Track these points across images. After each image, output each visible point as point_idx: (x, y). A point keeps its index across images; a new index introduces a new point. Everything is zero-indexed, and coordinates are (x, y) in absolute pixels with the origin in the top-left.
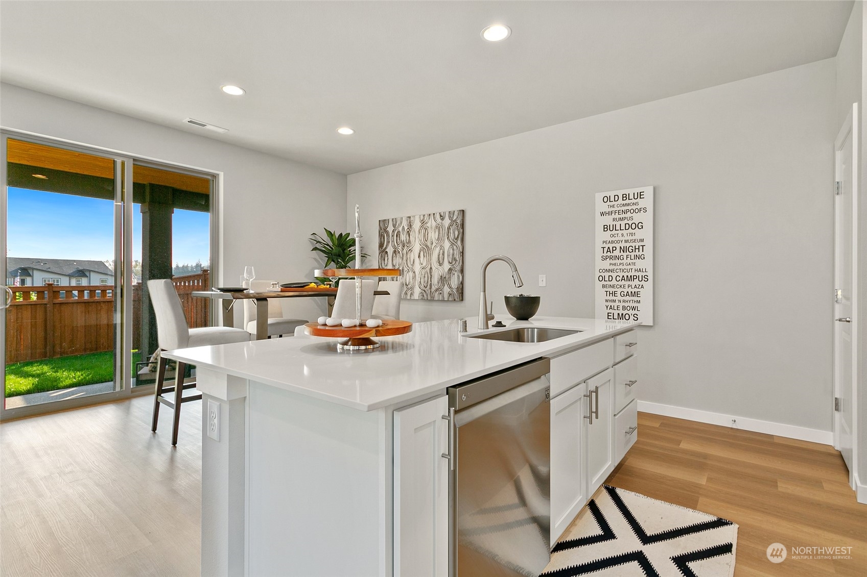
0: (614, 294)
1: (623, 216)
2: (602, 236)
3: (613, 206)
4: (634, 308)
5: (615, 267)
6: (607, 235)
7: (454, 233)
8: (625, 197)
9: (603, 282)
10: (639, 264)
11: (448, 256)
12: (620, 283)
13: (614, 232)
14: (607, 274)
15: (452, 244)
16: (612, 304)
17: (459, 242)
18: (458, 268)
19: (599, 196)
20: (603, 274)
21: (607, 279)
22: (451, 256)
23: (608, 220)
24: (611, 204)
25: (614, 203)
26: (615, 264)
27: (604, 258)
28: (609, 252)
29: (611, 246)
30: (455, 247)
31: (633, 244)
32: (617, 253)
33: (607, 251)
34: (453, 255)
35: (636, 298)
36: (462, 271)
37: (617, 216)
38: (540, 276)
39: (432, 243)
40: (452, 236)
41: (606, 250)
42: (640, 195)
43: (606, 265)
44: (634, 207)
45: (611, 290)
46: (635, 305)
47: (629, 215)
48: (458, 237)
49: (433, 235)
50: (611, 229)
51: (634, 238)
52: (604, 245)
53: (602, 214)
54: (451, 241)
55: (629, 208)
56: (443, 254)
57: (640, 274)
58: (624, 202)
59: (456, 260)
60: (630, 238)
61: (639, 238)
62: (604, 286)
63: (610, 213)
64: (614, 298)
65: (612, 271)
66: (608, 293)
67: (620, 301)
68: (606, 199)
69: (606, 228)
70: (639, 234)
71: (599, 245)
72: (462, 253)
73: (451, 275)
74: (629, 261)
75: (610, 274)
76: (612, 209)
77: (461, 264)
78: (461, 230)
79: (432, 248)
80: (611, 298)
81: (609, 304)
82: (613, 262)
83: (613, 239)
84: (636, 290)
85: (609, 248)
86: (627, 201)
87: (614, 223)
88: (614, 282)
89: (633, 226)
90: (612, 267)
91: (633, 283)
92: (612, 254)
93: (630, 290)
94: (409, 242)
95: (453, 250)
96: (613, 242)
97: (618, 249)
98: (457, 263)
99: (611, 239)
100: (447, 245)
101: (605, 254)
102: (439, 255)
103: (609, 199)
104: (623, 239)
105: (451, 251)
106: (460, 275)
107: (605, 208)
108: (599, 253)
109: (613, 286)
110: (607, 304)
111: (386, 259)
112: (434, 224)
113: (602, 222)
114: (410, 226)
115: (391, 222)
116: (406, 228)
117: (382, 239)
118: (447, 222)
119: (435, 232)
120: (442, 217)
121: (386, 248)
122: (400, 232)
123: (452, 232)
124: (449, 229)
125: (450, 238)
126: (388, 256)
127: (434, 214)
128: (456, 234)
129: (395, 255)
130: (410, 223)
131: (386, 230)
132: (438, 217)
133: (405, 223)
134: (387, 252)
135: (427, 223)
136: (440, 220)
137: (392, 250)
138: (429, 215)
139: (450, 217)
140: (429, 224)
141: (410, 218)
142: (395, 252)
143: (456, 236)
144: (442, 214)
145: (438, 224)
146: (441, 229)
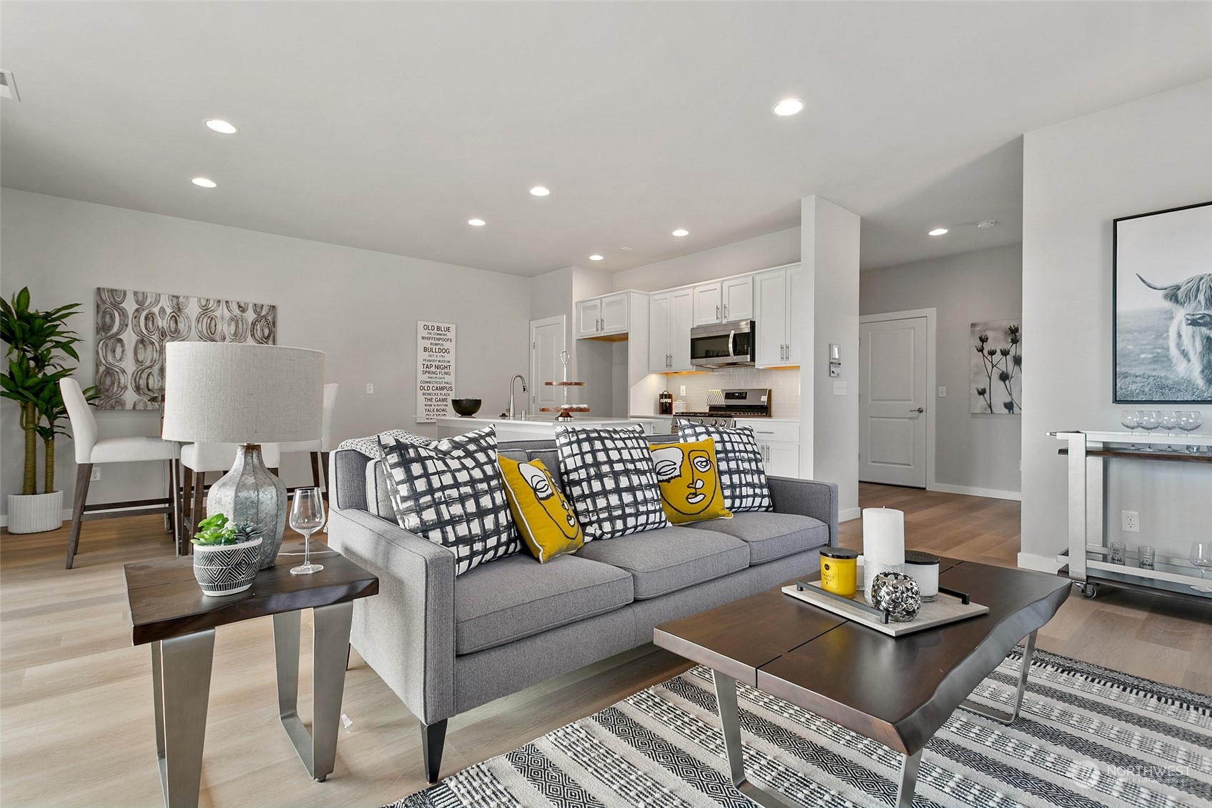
0: (431, 400)
1: (437, 342)
2: (422, 356)
3: (431, 334)
4: (443, 410)
5: (432, 380)
6: (426, 355)
7: (263, 331)
8: (438, 328)
9: (423, 391)
10: (447, 378)
12: (435, 392)
13: (431, 353)
14: (426, 385)
16: (430, 408)
19: (421, 325)
20: (423, 385)
21: (426, 388)
23: (427, 344)
24: (430, 331)
25: (431, 331)
26: (431, 378)
27: (425, 373)
28: (427, 368)
29: (429, 363)
31: (444, 364)
32: (433, 369)
35: (445, 403)
37: (433, 342)
38: (368, 384)
39: (224, 338)
40: (259, 334)
41: (425, 366)
42: (448, 329)
43: (426, 377)
44: (444, 337)
45: (429, 397)
46: (445, 408)
47: (441, 342)
48: (269, 336)
49: (225, 328)
50: (429, 351)
51: (444, 359)
52: (424, 362)
53: (423, 338)
54: (259, 339)
55: (441, 337)
57: (448, 386)
58: (438, 332)
60: (441, 359)
61: (447, 360)
62: (424, 394)
63: (428, 338)
64: (431, 403)
65: (430, 382)
67: (435, 405)
68: (425, 327)
69: (425, 350)
70: (447, 357)
71: (420, 362)
74: (441, 376)
75: (428, 385)
76: (429, 336)
78: (274, 330)
80: (429, 403)
81: (427, 408)
82: (430, 376)
83: (431, 358)
84: (445, 397)
85: (427, 364)
86: (440, 332)
87: (432, 346)
88: (431, 391)
89: (444, 351)
90: (429, 380)
91: (443, 392)
92: (429, 370)
93: (441, 397)
94: (176, 331)
96: (430, 361)
97: (434, 366)
99: (429, 358)
101: (425, 370)
103: (427, 327)
104: (437, 359)
107: (425, 334)
108: (420, 368)
109: (430, 394)
110: (426, 407)
111: (119, 350)
112: (227, 314)
113: (423, 344)
114: (178, 309)
115: (130, 296)
116: (169, 311)
117: (108, 319)
118: (250, 316)
119: (229, 325)
120: (242, 309)
121: (118, 333)
122: (153, 314)
123: (259, 329)
124: (254, 324)
125: (256, 336)
126: (123, 346)
127: (227, 302)
128: (267, 332)
129: (141, 346)
130: (178, 304)
131: (116, 306)
132: (234, 307)
133: (166, 303)
134: (120, 341)
135: (213, 311)
136: (238, 311)
137: (135, 338)
138: (219, 301)
139: (255, 311)
140: (218, 313)
141: (178, 298)
142: (142, 341)
143: (266, 335)
144: (242, 305)
145: (236, 316)
146: (240, 323)
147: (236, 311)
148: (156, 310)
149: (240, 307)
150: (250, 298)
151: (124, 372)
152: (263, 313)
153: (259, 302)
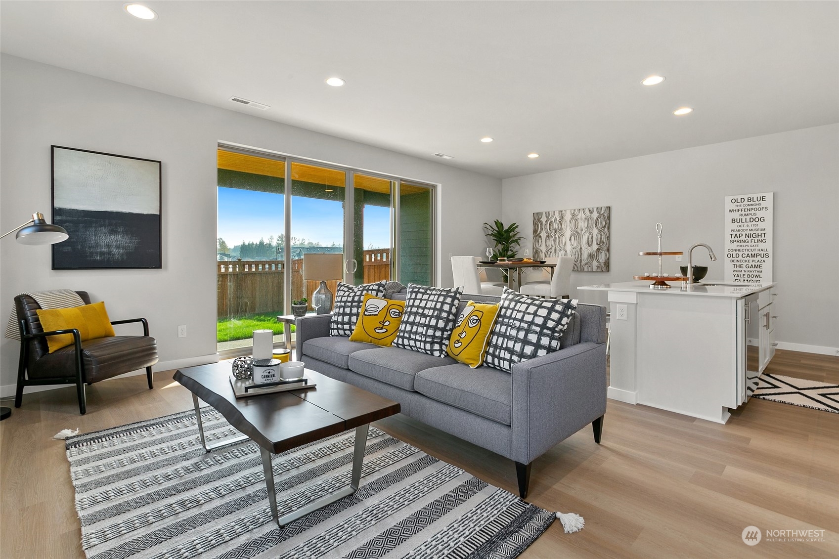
0: (741, 266)
1: (749, 212)
2: (729, 227)
3: (740, 206)
4: (757, 276)
5: (742, 248)
6: (735, 226)
7: (602, 223)
8: (749, 199)
9: (731, 258)
10: (761, 246)
11: (597, 239)
12: (746, 259)
13: (740, 224)
14: (734, 253)
15: (600, 231)
16: (739, 273)
17: (606, 230)
18: (605, 248)
19: (728, 199)
20: (731, 253)
21: (734, 256)
22: (599, 240)
23: (736, 215)
24: (737, 204)
25: (740, 203)
26: (741, 246)
27: (733, 242)
28: (736, 238)
29: (738, 233)
30: (602, 233)
31: (757, 232)
32: (743, 238)
33: (735, 237)
34: (601, 238)
35: (758, 269)
36: (608, 250)
37: (743, 212)
39: (582, 230)
40: (599, 225)
41: (733, 236)
42: (763, 198)
43: (734, 246)
44: (757, 207)
45: (738, 264)
46: (758, 274)
47: (753, 212)
48: (605, 226)
49: (583, 225)
50: (738, 222)
51: (757, 228)
52: (732, 233)
53: (731, 211)
54: (600, 229)
55: (754, 207)
56: (592, 238)
57: (762, 253)
58: (749, 203)
59: (604, 242)
60: (754, 228)
61: (762, 228)
62: (731, 261)
63: (737, 211)
64: (740, 269)
65: (739, 250)
66: (735, 266)
67: (745, 271)
68: (733, 201)
69: (733, 221)
70: (761, 225)
71: (727, 232)
72: (608, 238)
73: (599, 253)
74: (753, 243)
75: (737, 252)
76: (739, 208)
77: (608, 245)
78: (608, 221)
79: (582, 233)
80: (738, 269)
81: (736, 273)
82: (740, 244)
83: (740, 228)
84: (759, 264)
85: (736, 234)
86: (752, 202)
87: (741, 217)
88: (740, 258)
89: (757, 220)
90: (738, 248)
91: (756, 259)
92: (738, 239)
93: (754, 264)
94: (561, 229)
95: (601, 235)
96: (739, 230)
97: (744, 235)
98: (605, 245)
99: (738, 229)
100: (595, 231)
101: (733, 239)
102: (588, 239)
103: (736, 201)
104: (748, 228)
105: (599, 236)
106: (607, 253)
107: (733, 206)
108: (728, 238)
109: (740, 261)
110: (735, 273)
111: (540, 241)
112: (584, 216)
113: (729, 216)
114: (562, 217)
115: (544, 214)
116: (558, 219)
117: (536, 227)
118: (595, 215)
119: (585, 222)
120: (591, 212)
121: (540, 233)
122: (552, 222)
123: (600, 222)
124: (597, 220)
125: (598, 227)
126: (541, 239)
127: (583, 209)
128: (604, 223)
129: (548, 238)
130: (562, 215)
131: (539, 220)
132: (587, 211)
133: (557, 216)
134: (540, 236)
135: (577, 216)
136: (589, 214)
137: (546, 235)
138: (580, 210)
139: (598, 212)
140: (579, 217)
141: (562, 211)
142: (548, 236)
143: (604, 225)
144: (591, 209)
145: (588, 217)
146: (590, 220)
147: (588, 213)
148: (553, 220)
149: (590, 211)
150: (594, 205)
151: (542, 251)
152: (602, 212)
153: (600, 206)
